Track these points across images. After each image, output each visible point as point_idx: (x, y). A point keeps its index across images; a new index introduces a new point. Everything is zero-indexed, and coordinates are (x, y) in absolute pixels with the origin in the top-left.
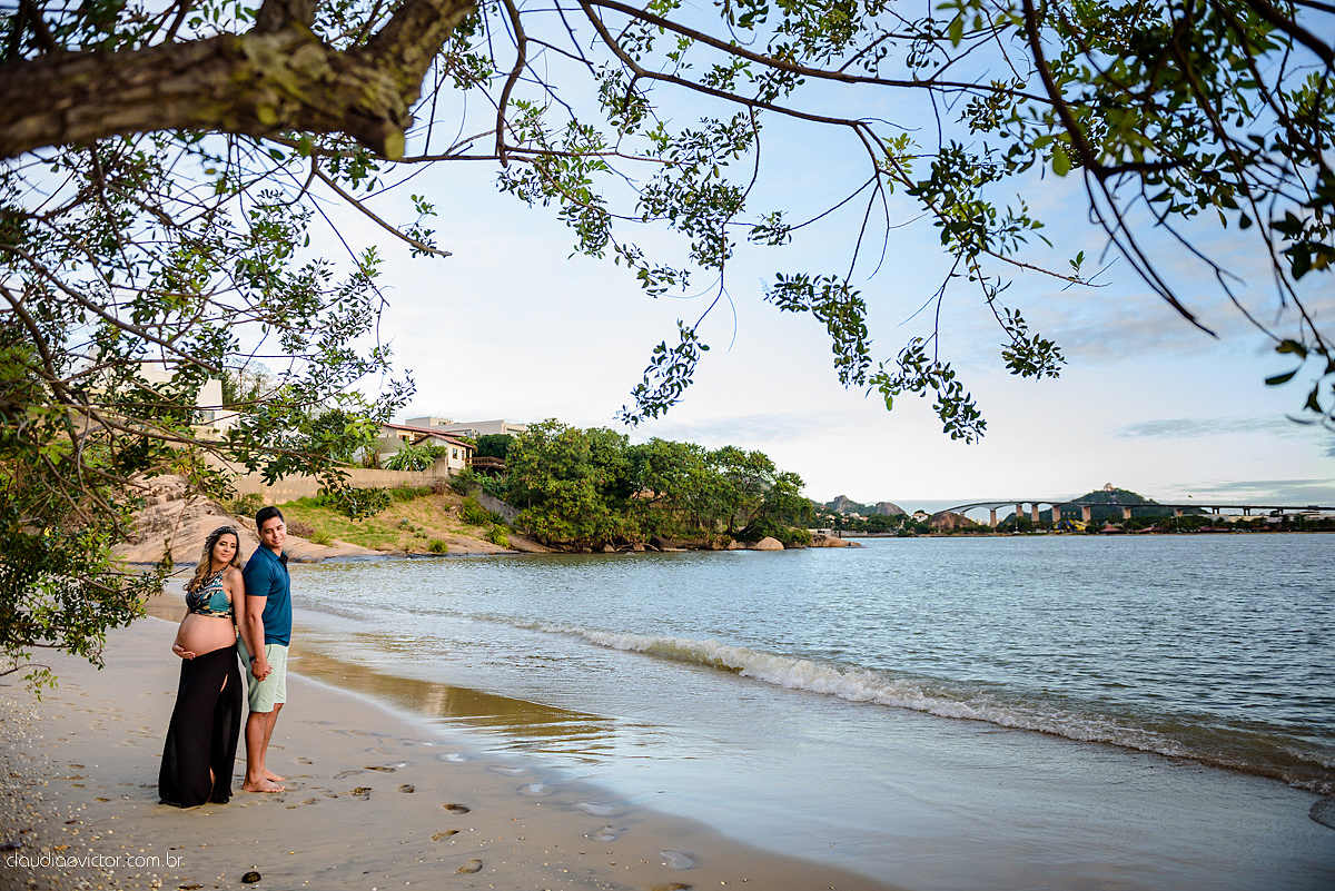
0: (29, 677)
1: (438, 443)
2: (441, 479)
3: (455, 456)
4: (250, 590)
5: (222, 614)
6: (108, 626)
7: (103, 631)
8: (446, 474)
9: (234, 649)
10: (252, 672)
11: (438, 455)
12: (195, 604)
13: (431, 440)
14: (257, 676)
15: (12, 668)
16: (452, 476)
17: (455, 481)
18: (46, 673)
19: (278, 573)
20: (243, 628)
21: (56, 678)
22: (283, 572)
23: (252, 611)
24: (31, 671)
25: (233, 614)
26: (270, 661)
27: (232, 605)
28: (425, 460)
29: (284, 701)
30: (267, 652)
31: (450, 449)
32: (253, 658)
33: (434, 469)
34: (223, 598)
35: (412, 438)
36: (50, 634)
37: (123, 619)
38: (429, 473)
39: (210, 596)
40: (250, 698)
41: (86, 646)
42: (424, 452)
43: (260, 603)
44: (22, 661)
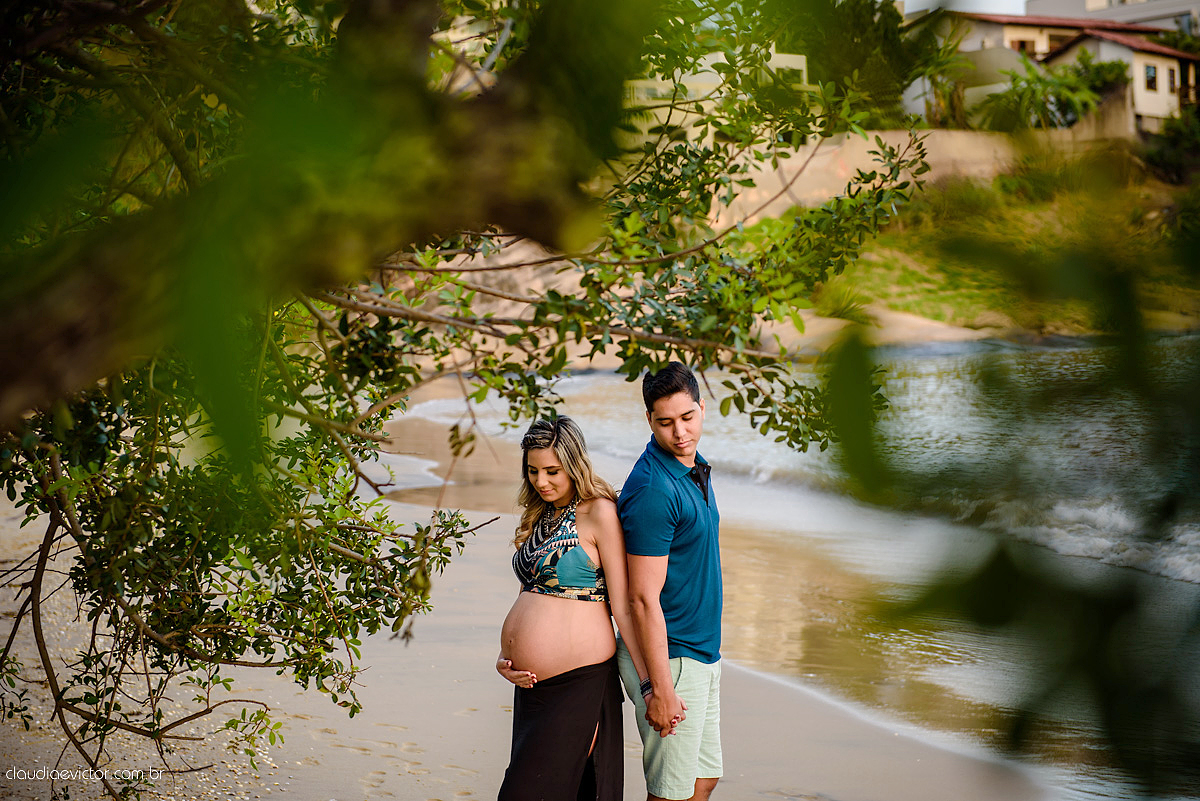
0: (232, 724)
1: (1107, 54)
2: (1119, 143)
3: (1151, 84)
4: (633, 544)
5: (586, 592)
6: (363, 630)
7: (355, 635)
8: (1129, 130)
9: (611, 666)
10: (648, 717)
11: (1111, 85)
12: (529, 575)
13: (1089, 48)
14: (657, 724)
15: (203, 707)
16: (1144, 135)
17: (1153, 148)
18: (261, 716)
19: (687, 504)
20: (625, 621)
21: (278, 725)
22: (699, 502)
23: (639, 587)
24: (235, 710)
25: (604, 592)
26: (681, 694)
27: (601, 573)
28: (1077, 98)
29: (719, 773)
30: (674, 673)
31: (1138, 68)
32: (648, 686)
33: (1102, 118)
34: (582, 562)
35: (1042, 45)
36: (262, 643)
37: (389, 613)
38: (1086, 132)
39: (555, 559)
40: (647, 767)
41: (325, 671)
42: (1072, 79)
43: (655, 570)
44: (217, 693)
